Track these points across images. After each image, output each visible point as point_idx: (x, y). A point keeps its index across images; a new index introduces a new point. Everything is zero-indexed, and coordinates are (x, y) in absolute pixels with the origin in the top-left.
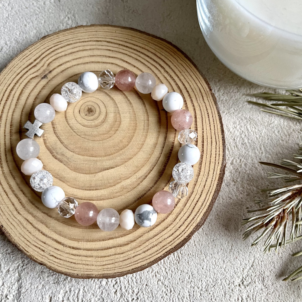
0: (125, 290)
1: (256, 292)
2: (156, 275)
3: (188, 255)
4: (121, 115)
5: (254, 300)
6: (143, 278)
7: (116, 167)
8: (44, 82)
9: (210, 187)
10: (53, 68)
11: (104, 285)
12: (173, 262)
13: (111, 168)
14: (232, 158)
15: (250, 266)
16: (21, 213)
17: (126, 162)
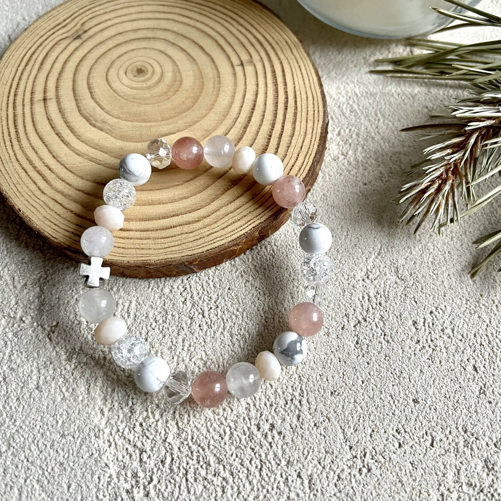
0: (198, 298)
1: (388, 287)
3: (287, 246)
4: (182, 74)
5: (387, 296)
6: (223, 280)
7: (178, 132)
8: (77, 43)
9: (309, 148)
10: (89, 27)
11: (168, 294)
12: (265, 257)
13: (171, 134)
14: (339, 129)
15: (376, 254)
16: (46, 192)
17: (191, 126)
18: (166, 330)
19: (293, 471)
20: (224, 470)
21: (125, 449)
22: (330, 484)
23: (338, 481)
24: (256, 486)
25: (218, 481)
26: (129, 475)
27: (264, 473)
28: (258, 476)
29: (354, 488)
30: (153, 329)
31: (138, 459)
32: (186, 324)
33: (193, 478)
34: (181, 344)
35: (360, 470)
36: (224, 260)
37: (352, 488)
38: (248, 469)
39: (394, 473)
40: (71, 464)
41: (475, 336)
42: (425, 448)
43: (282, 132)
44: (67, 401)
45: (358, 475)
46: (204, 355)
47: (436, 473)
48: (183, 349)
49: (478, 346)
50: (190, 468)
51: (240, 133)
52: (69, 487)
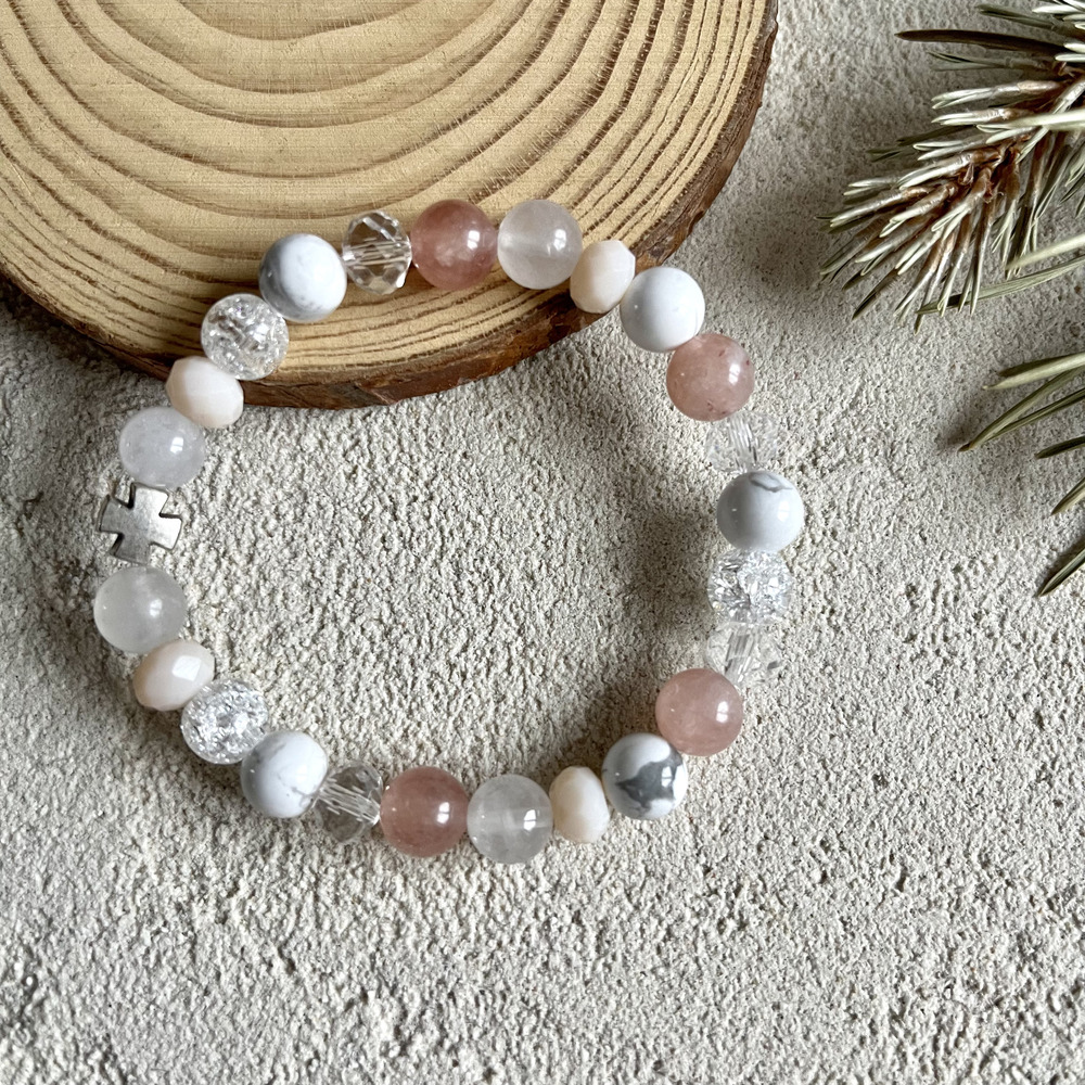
0: (385, 470)
1: (860, 493)
2: (500, 425)
3: (622, 360)
5: (854, 516)
6: (452, 431)
7: (372, 18)
9: (714, 101)
11: (312, 450)
12: (563, 384)
13: (353, 23)
15: (846, 405)
16: (17, 155)
17: (408, 5)
18: (302, 540)
19: (563, 907)
20: (405, 885)
21: (180, 810)
22: (647, 947)
23: (665, 940)
24: (473, 930)
25: (386, 909)
26: (186, 870)
27: (496, 904)
28: (481, 909)
29: (701, 962)
30: (270, 535)
31: (209, 837)
32: (351, 531)
33: (332, 895)
34: (335, 580)
35: (721, 922)
36: (460, 381)
37: (696, 960)
38: (459, 891)
39: (798, 939)
40: (55, 833)
41: (1055, 638)
42: (882, 890)
43: (648, 46)
44: (53, 685)
45: (714, 934)
46: (386, 612)
47: (897, 951)
48: (337, 592)
49: (1056, 664)
50: (326, 872)
51: (535, 41)
52: (46, 883)
